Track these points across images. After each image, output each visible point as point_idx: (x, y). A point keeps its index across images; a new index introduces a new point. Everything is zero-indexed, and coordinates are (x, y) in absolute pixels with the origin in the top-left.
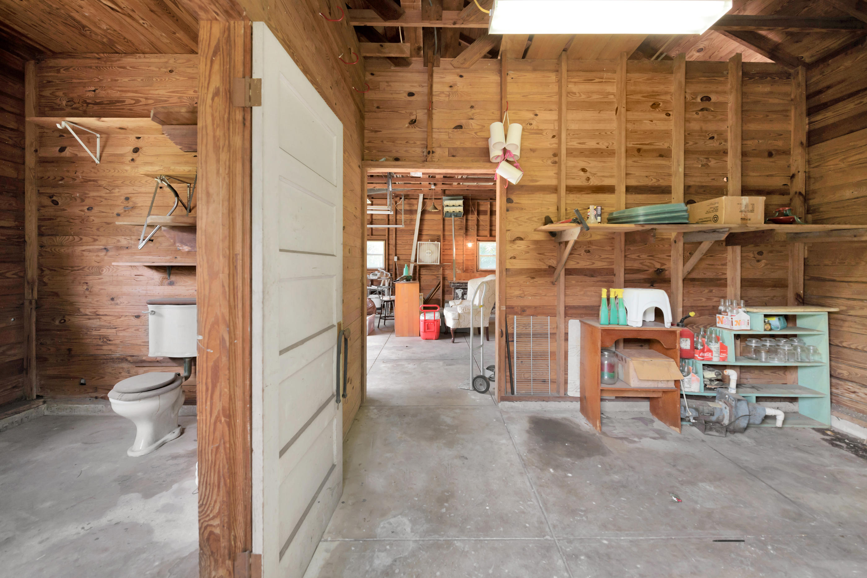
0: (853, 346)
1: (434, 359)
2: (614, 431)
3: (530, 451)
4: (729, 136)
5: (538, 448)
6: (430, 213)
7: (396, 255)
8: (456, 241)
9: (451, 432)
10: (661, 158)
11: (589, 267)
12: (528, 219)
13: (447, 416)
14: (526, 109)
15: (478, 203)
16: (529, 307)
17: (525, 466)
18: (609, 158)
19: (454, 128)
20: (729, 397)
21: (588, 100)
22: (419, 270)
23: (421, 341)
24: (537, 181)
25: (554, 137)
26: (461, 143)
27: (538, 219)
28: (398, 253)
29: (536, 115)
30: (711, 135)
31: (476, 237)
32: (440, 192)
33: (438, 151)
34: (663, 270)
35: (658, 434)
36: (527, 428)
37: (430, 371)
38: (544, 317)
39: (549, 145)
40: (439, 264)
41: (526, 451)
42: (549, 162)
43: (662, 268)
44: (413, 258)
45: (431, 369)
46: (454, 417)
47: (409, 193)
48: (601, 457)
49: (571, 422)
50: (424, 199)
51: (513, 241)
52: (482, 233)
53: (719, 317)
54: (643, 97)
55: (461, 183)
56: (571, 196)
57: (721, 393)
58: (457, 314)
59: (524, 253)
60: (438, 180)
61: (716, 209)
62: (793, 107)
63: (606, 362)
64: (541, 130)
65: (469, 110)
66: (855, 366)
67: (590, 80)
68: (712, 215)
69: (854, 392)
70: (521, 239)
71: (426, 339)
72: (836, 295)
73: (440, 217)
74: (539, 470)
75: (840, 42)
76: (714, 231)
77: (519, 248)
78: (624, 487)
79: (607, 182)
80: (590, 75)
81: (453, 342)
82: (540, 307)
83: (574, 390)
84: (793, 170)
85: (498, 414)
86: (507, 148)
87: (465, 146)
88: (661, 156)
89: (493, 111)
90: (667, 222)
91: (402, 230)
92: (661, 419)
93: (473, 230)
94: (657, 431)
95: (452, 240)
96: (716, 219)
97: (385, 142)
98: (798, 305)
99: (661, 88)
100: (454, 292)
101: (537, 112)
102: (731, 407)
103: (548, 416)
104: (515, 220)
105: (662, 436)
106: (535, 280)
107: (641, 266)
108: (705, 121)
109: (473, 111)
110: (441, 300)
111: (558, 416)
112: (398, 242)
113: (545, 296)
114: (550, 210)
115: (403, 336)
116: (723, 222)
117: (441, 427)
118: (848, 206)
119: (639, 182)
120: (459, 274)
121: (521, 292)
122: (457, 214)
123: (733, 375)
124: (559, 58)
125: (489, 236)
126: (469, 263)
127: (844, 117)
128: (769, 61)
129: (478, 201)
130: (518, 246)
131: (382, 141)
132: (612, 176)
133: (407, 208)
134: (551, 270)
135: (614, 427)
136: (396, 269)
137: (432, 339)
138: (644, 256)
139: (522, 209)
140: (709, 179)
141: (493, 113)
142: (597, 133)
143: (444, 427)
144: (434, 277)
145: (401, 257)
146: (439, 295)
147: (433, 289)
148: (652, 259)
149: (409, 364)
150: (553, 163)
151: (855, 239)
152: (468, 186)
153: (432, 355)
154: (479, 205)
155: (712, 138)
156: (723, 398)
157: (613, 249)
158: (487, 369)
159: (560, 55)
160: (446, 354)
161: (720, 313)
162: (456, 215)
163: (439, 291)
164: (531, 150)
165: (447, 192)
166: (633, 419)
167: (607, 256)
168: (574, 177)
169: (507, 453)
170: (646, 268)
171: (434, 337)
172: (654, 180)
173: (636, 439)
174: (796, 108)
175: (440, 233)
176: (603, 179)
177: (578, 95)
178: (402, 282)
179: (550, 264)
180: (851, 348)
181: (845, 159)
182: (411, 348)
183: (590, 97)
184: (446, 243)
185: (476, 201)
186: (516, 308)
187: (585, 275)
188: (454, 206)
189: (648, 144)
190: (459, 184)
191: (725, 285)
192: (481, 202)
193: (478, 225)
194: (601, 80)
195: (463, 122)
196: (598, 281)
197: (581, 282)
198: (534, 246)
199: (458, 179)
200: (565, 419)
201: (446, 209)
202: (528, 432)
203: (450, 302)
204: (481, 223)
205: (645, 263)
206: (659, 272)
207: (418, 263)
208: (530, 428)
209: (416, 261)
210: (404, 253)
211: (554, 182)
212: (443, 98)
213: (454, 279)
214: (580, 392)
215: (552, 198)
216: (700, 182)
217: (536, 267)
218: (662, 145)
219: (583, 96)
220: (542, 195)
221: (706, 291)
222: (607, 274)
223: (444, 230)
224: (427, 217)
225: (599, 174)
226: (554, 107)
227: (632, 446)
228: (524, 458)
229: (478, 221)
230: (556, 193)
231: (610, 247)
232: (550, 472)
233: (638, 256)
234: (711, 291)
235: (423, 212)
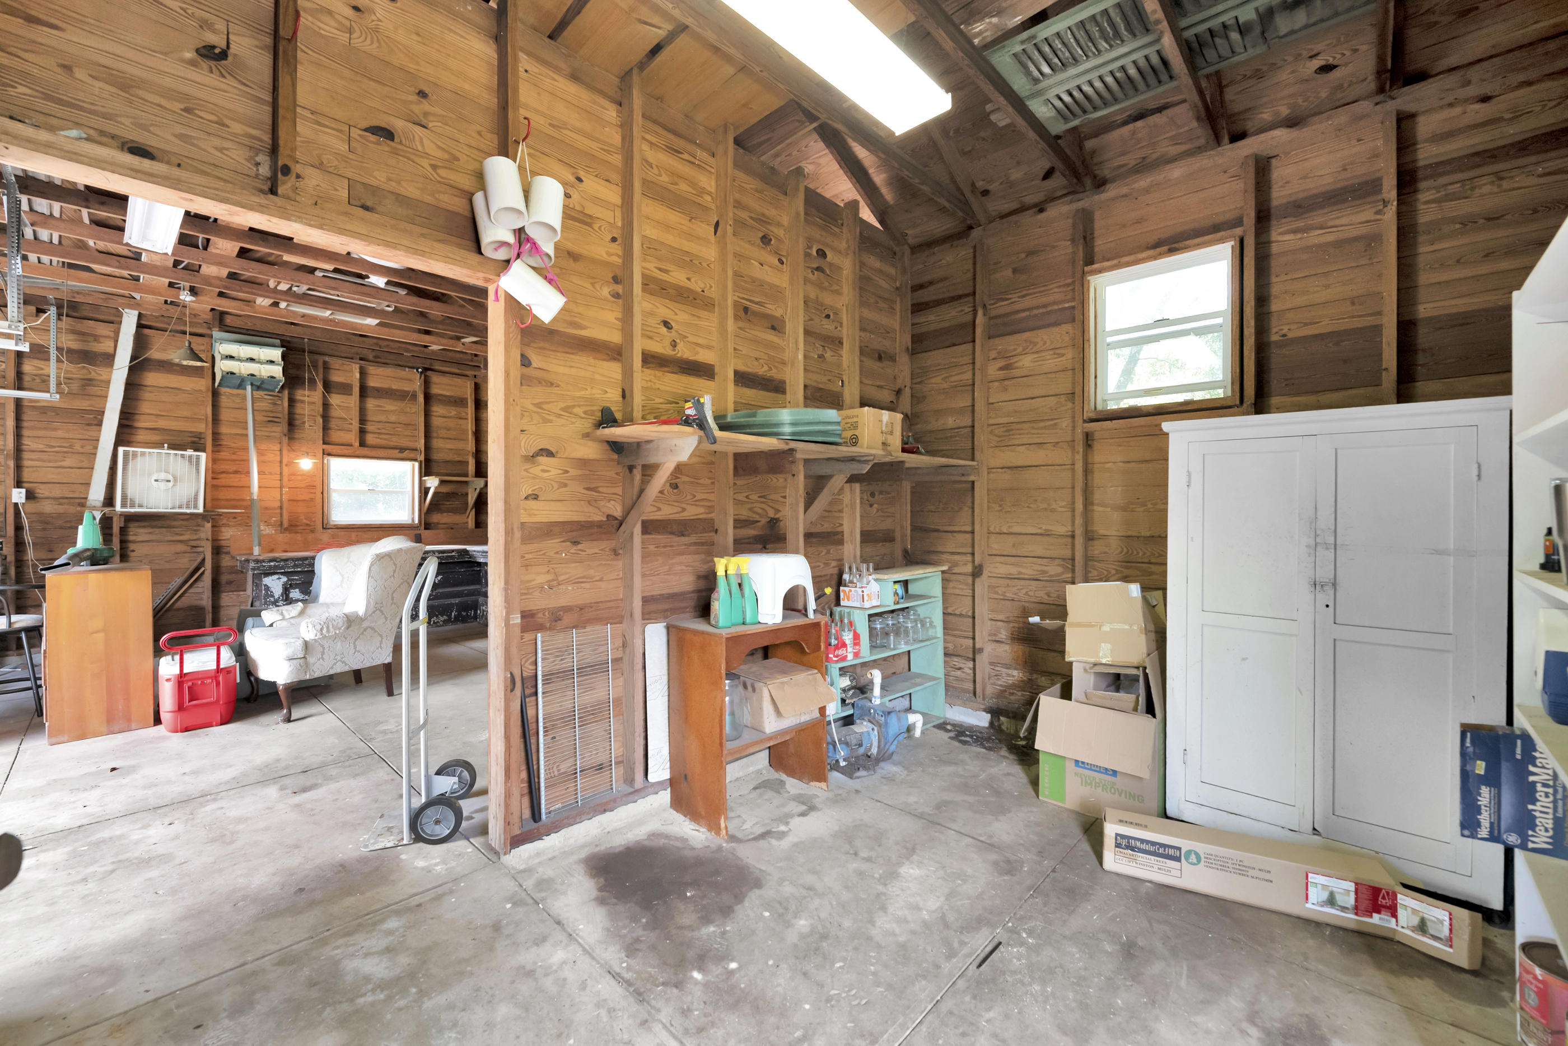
0: (957, 612)
1: (241, 785)
2: (744, 827)
3: (631, 949)
4: (845, 318)
5: (640, 932)
6: (166, 366)
7: (19, 484)
8: (260, 453)
9: (402, 1003)
10: (772, 331)
11: (677, 517)
12: (564, 409)
13: (366, 955)
14: (560, 157)
15: (325, 363)
16: (568, 609)
17: (640, 996)
18: (706, 313)
19: (366, 130)
20: (875, 711)
21: (671, 187)
22: (123, 531)
23: (164, 738)
24: (584, 328)
25: (614, 240)
26: (390, 179)
27: (585, 413)
28: (26, 475)
29: (580, 180)
30: (827, 312)
31: (321, 446)
32: (208, 316)
33: (313, 180)
34: (777, 520)
35: (804, 803)
36: (595, 893)
37: (241, 827)
38: (598, 627)
39: (605, 256)
40: (201, 510)
41: (623, 955)
42: (606, 292)
43: (777, 516)
44: (97, 493)
45: (240, 820)
46: (388, 950)
47: (79, 299)
48: (757, 891)
49: (667, 837)
50: (140, 326)
51: (532, 458)
52: (335, 436)
53: (844, 591)
54: (751, 218)
55: (283, 305)
56: (648, 371)
57: (862, 708)
58: (299, 644)
59: (556, 486)
60: (208, 281)
61: (855, 426)
62: (898, 299)
63: (727, 699)
64: (590, 216)
65: (415, 98)
66: (959, 637)
67: (676, 152)
68: (848, 434)
69: (960, 669)
70: (550, 454)
71: (186, 729)
72: (940, 549)
73: (202, 384)
74: (675, 991)
75: (944, 228)
76: (852, 459)
77: (545, 475)
78: (824, 937)
79: (705, 356)
80: (679, 143)
81: (288, 720)
82: (590, 606)
83: (660, 770)
84: (899, 384)
85: (511, 886)
86: (526, 229)
87: (402, 191)
88: (773, 328)
89: (479, 128)
90: (820, 439)
91: (44, 409)
92: (792, 773)
93: (311, 427)
94: (800, 799)
95: (246, 449)
96: (854, 441)
97: (79, 74)
98: (906, 565)
99: (772, 212)
100: (257, 585)
101: (582, 174)
102: (880, 726)
103: (619, 842)
104: (536, 409)
105: (810, 807)
106: (580, 547)
107: (751, 514)
108: (822, 288)
109: (425, 106)
110: (209, 608)
111: (637, 835)
112: (28, 443)
113: (601, 580)
114: (608, 395)
115: (82, 735)
116: (866, 445)
117: (361, 1001)
118: (951, 437)
119: (747, 366)
120: (268, 535)
121: (550, 577)
122: (263, 381)
123: (877, 676)
124: (625, 77)
125: (357, 444)
126: (301, 509)
127: (946, 324)
128: (878, 226)
129: (327, 359)
130: (544, 471)
131: (68, 68)
132: (709, 347)
133: (71, 342)
134: (616, 524)
135: (739, 816)
136: (19, 528)
137: (209, 725)
138: (754, 497)
139: (552, 384)
140: (825, 379)
141: (479, 133)
142: (688, 259)
143: (369, 998)
144: (182, 548)
145: (42, 491)
146: (202, 594)
147: (179, 581)
148: (762, 502)
149: (145, 827)
150: (613, 296)
151: (963, 479)
152: (304, 316)
153: (225, 775)
154: (326, 367)
155: (828, 316)
156: (865, 715)
157: (713, 483)
158: (438, 773)
159: (629, 72)
160: (278, 761)
161: (845, 586)
162: (260, 385)
163: (200, 584)
164: (569, 253)
165: (229, 320)
166: (755, 788)
167: (704, 496)
168: (651, 334)
169: (583, 986)
170: (757, 517)
171: (218, 718)
172: (766, 368)
173: (783, 828)
174: (901, 300)
175: (204, 428)
176: (698, 349)
177: (655, 171)
178: (77, 569)
179: (610, 513)
180: (955, 615)
181: (947, 377)
182: (132, 769)
183: (676, 184)
184: (224, 454)
185: (321, 359)
186: (540, 615)
187: (672, 533)
188: (252, 360)
189: (756, 303)
190: (276, 304)
191: (841, 542)
192: (335, 363)
193: (326, 417)
194: (693, 160)
195: (398, 125)
196: (690, 545)
197: (665, 547)
198: (579, 472)
199: (275, 290)
200: (653, 835)
201: (223, 366)
202: (601, 901)
203: (264, 614)
204: (335, 412)
205: (755, 509)
206: (774, 523)
207: (118, 508)
208: (600, 889)
209: (109, 500)
210: (51, 476)
211: (615, 337)
212: (328, 28)
213: (256, 551)
214: (671, 768)
215: (613, 370)
216: (816, 381)
217: (582, 519)
218: (774, 310)
219: (665, 178)
220: (592, 361)
221: (825, 552)
222: (704, 530)
223: (216, 420)
224: (152, 378)
225: (691, 338)
226: (616, 177)
227: (785, 843)
228: (628, 976)
229: (326, 405)
230: (619, 360)
231: (709, 478)
232: (696, 982)
233: (747, 497)
234: (828, 552)
235: (138, 366)
